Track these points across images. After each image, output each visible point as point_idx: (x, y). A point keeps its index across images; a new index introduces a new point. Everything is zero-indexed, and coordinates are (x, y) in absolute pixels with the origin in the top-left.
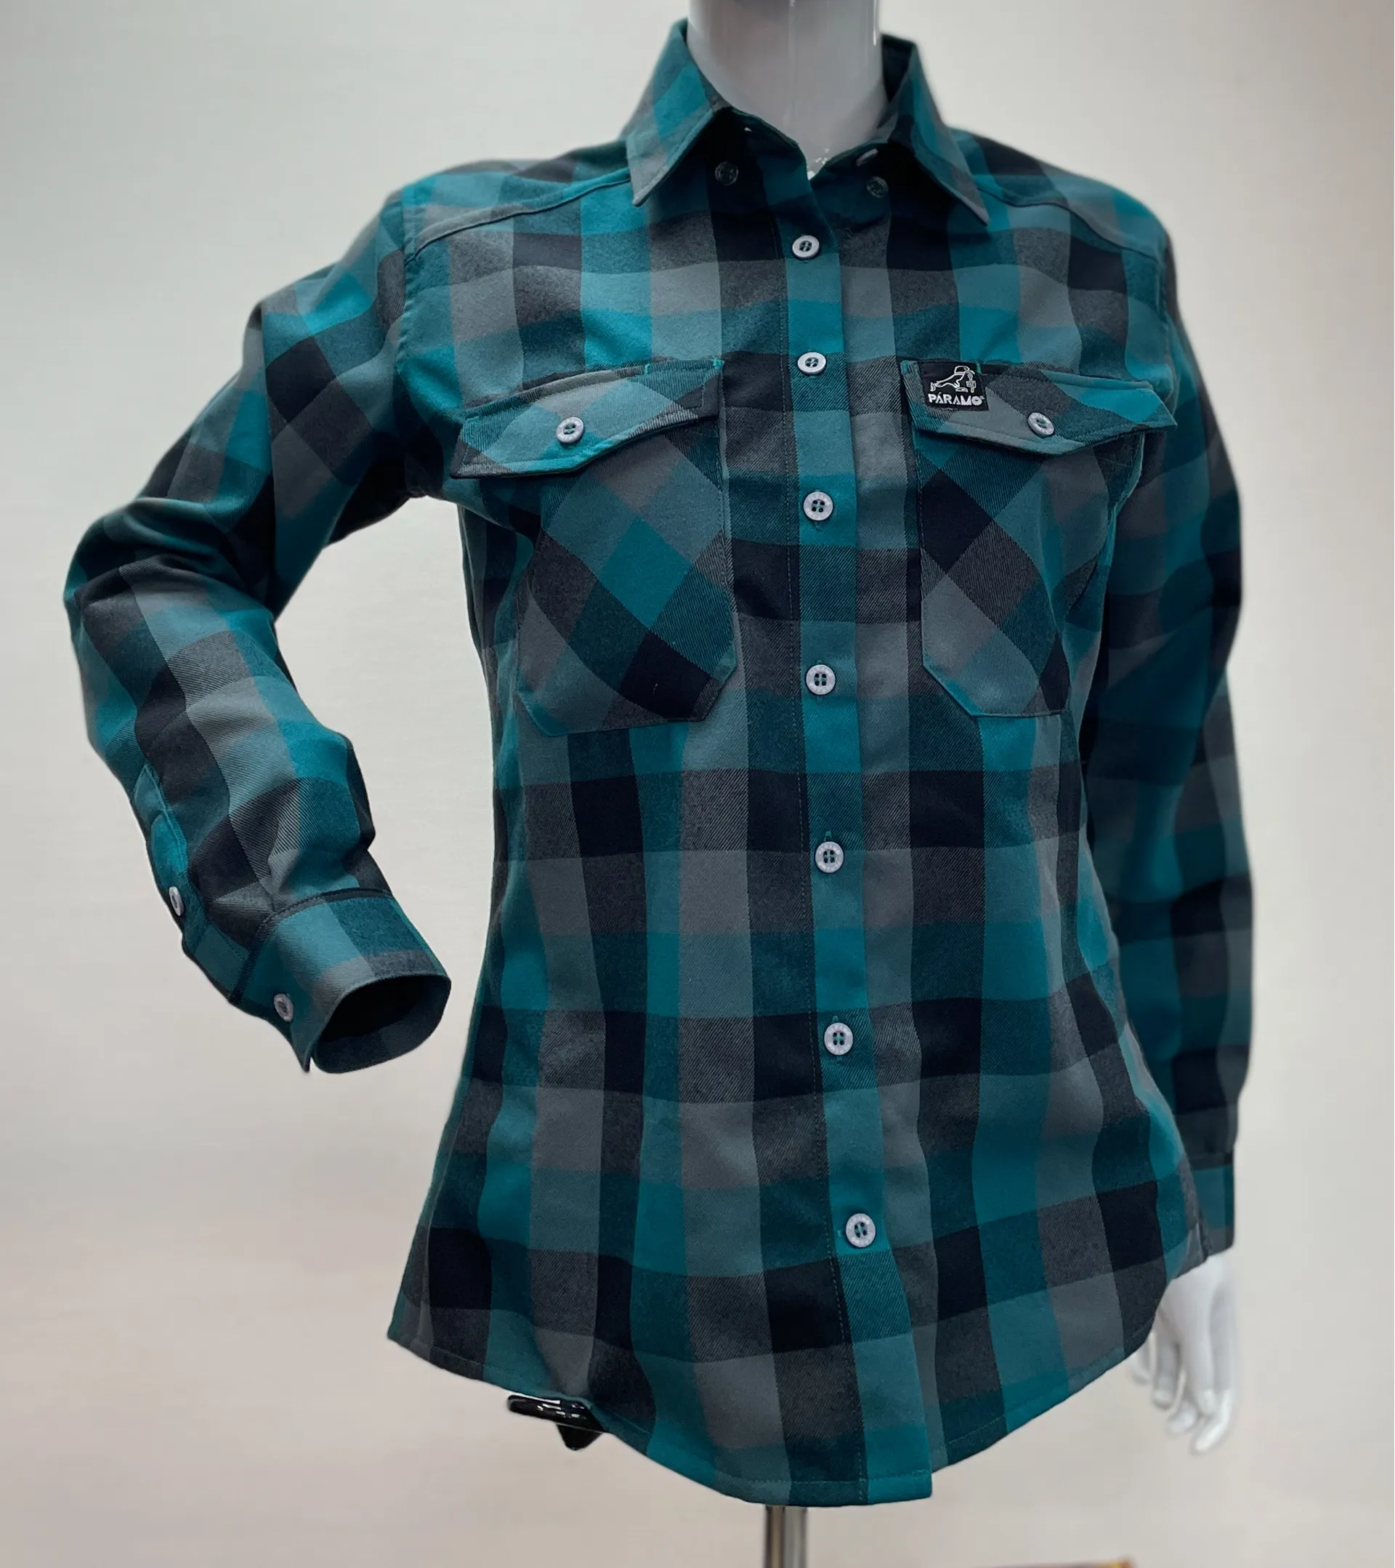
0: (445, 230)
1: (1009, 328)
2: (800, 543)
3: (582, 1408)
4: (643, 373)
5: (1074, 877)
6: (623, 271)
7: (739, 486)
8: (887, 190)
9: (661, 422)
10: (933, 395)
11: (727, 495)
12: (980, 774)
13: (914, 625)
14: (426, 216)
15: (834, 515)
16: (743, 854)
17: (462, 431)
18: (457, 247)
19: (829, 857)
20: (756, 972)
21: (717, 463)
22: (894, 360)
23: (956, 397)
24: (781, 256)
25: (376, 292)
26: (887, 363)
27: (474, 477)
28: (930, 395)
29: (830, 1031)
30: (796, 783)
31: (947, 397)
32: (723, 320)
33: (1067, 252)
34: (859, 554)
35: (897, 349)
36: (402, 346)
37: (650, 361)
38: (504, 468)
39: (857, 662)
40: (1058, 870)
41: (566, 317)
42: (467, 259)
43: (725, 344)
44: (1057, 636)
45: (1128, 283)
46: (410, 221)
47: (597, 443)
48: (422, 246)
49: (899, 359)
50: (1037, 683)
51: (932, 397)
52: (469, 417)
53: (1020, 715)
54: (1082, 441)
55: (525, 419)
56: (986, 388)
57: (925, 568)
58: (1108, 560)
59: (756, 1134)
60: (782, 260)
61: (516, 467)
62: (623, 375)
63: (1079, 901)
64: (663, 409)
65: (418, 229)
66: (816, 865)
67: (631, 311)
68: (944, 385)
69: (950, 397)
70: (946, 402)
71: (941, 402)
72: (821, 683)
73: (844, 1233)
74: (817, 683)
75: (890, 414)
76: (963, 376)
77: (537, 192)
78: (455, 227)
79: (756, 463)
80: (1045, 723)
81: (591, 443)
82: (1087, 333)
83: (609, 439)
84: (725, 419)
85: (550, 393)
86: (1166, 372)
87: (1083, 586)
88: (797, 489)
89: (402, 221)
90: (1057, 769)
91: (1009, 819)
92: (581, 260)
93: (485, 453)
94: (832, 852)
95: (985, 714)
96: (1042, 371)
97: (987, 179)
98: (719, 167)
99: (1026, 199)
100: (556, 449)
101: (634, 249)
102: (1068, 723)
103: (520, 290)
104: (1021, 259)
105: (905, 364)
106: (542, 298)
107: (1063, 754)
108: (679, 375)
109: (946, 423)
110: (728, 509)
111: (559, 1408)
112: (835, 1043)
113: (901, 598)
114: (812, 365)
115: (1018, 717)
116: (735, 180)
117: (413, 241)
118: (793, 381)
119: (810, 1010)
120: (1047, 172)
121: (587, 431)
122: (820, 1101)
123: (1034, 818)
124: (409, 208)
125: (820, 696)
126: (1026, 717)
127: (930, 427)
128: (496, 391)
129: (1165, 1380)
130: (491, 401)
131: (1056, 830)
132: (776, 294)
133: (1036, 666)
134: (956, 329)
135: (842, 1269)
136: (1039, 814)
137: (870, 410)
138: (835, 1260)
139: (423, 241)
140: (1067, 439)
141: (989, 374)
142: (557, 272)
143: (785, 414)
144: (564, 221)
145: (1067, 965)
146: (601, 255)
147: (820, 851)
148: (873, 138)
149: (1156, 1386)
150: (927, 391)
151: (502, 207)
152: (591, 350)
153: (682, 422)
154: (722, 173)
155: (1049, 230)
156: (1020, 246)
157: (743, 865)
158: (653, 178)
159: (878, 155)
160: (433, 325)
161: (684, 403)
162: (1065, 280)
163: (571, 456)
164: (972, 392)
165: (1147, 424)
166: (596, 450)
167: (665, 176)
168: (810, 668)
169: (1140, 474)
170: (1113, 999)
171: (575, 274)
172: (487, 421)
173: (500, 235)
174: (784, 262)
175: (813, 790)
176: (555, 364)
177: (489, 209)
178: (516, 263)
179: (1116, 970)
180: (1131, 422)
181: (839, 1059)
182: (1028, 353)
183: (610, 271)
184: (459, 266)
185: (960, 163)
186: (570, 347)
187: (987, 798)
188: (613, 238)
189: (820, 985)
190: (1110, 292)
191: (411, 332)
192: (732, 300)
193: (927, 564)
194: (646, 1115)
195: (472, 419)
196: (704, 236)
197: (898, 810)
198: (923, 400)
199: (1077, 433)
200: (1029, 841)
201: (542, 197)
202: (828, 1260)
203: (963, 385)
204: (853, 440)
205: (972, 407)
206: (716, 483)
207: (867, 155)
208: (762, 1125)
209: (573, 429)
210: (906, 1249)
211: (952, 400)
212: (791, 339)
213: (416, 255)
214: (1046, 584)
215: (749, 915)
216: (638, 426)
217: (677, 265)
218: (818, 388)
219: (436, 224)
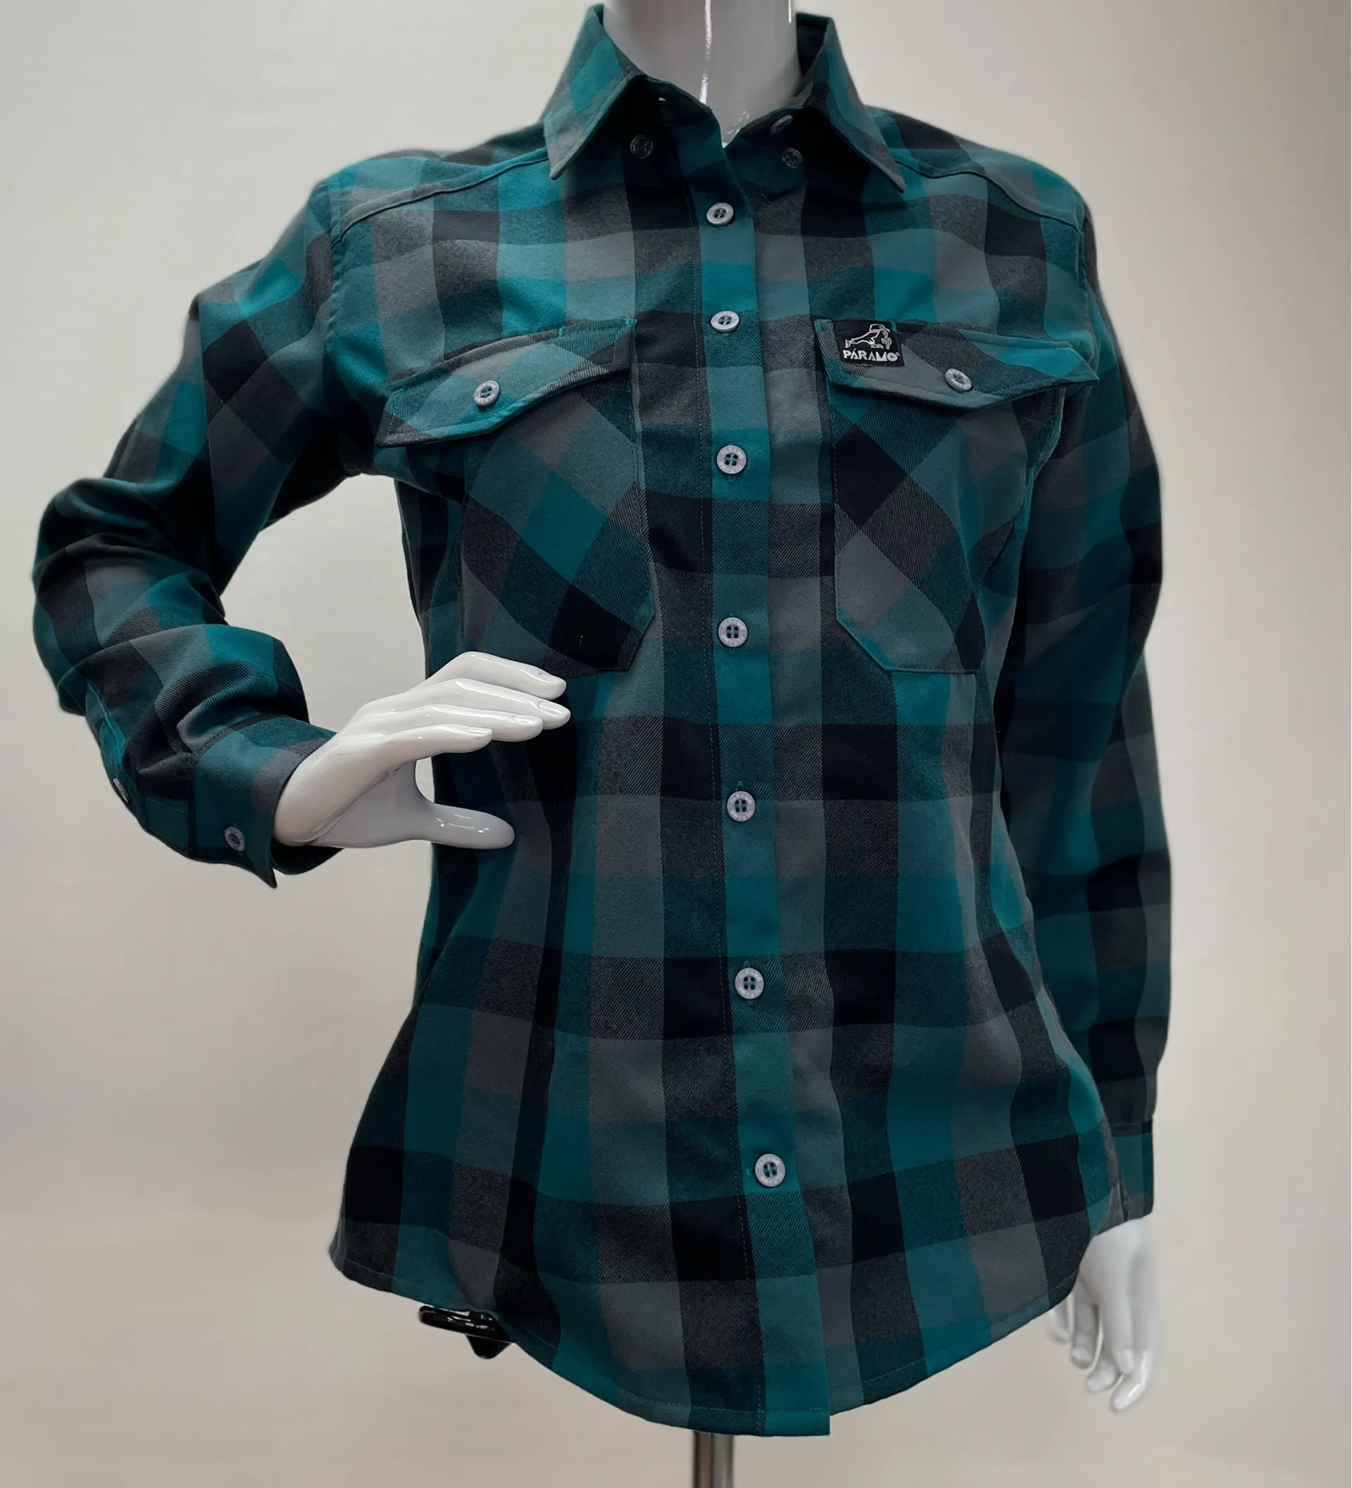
0: (367, 211)
1: (924, 291)
2: (713, 497)
3: (490, 1319)
4: (558, 336)
5: (988, 837)
6: (539, 242)
7: (652, 439)
8: (802, 161)
9: (573, 379)
10: (848, 351)
11: (640, 448)
12: (894, 728)
13: (827, 579)
14: (349, 198)
15: (748, 468)
16: (656, 799)
17: (388, 403)
18: (380, 226)
19: (741, 807)
20: (668, 915)
21: (630, 417)
22: (808, 319)
23: (872, 354)
24: (696, 223)
25: (305, 276)
26: (800, 320)
27: (399, 445)
28: (844, 352)
29: (741, 975)
30: (709, 734)
31: (862, 353)
32: (637, 284)
33: (984, 219)
34: (772, 509)
35: (811, 309)
36: (331, 326)
37: (565, 324)
38: (425, 434)
39: (770, 615)
40: (972, 829)
41: (484, 288)
42: (389, 237)
43: (638, 304)
44: (973, 595)
45: (1046, 249)
46: (335, 204)
47: (512, 403)
48: (347, 228)
49: (813, 318)
50: (952, 639)
51: (847, 353)
52: (395, 390)
53: (934, 670)
54: (1001, 395)
55: (444, 388)
56: (902, 345)
57: (839, 524)
58: (1024, 524)
59: (665, 1071)
60: (696, 227)
61: (437, 432)
62: (538, 340)
63: (992, 862)
64: (575, 366)
65: (343, 211)
66: (728, 814)
67: (547, 277)
68: (859, 342)
69: (865, 353)
70: (861, 358)
71: (856, 358)
72: (733, 636)
73: (754, 1171)
74: (729, 636)
75: (804, 371)
76: (878, 334)
77: (456, 173)
78: (378, 208)
79: (669, 417)
80: (960, 682)
81: (506, 405)
82: (1005, 295)
83: (524, 399)
84: (638, 375)
85: (468, 361)
86: (1086, 336)
87: (1000, 549)
88: (709, 442)
89: (328, 205)
90: (971, 728)
91: (922, 773)
92: (498, 234)
93: (409, 422)
94: (744, 802)
95: (899, 669)
96: (958, 330)
97: (903, 152)
98: (634, 140)
99: (942, 171)
100: (472, 413)
101: (550, 223)
102: (982, 684)
103: (439, 264)
104: (937, 224)
105: (819, 323)
106: (461, 270)
107: (977, 714)
108: (592, 334)
109: (862, 378)
110: (642, 461)
111: (469, 1320)
112: (746, 987)
113: (814, 554)
114: (725, 323)
115: (933, 673)
116: (649, 153)
117: (339, 223)
118: (706, 338)
119: (721, 954)
120: (962, 146)
121: (503, 393)
122: (730, 1042)
123: (948, 775)
124: (334, 191)
125: (732, 648)
126: (941, 673)
127: (846, 382)
128: (417, 363)
129: (1083, 1339)
130: (414, 373)
131: (970, 790)
132: (690, 258)
133: (951, 623)
134: (871, 291)
135: (749, 1207)
136: (952, 772)
137: (783, 366)
138: (742, 1197)
139: (348, 223)
140: (986, 393)
141: (903, 333)
142: (475, 245)
143: (698, 370)
144: (482, 199)
145: (981, 924)
146: (518, 229)
147: (732, 799)
148: (790, 104)
149: (1074, 1345)
150: (841, 348)
151: (422, 186)
152: (510, 319)
153: (593, 377)
154: (637, 146)
155: (966, 198)
156: (936, 212)
157: (656, 810)
158: (568, 151)
159: (793, 121)
160: (359, 305)
161: (596, 359)
162: (983, 246)
163: (488, 418)
164: (888, 348)
165: (1068, 378)
166: (510, 411)
167: (581, 147)
168: (722, 620)
169: (1059, 435)
170: (1028, 960)
171: (492, 246)
172: (411, 392)
173: (421, 213)
174: (698, 228)
175: (725, 739)
176: (474, 335)
177: (410, 189)
178: (436, 239)
179: (1031, 934)
180: (1052, 378)
181: (751, 1003)
182: (943, 313)
183: (526, 242)
184: (382, 245)
185: (876, 135)
186: (488, 317)
187: (900, 752)
188: (530, 213)
189: (732, 930)
190: (1028, 257)
191: (339, 312)
192: (645, 268)
193: (842, 521)
194: (557, 1048)
195: (397, 391)
196: (620, 208)
197: (810, 762)
198: (838, 356)
199: (996, 388)
200: (943, 796)
201: (461, 177)
202: (735, 1197)
203: (878, 341)
204: (766, 396)
205: (888, 363)
206: (628, 436)
207: (781, 121)
208: (671, 1062)
209: (489, 392)
210: (819, 1192)
211: (868, 356)
212: (704, 299)
213: (342, 236)
214: (963, 542)
215: (662, 858)
216: (551, 383)
217: (591, 236)
218: (731, 345)
219: (360, 205)
